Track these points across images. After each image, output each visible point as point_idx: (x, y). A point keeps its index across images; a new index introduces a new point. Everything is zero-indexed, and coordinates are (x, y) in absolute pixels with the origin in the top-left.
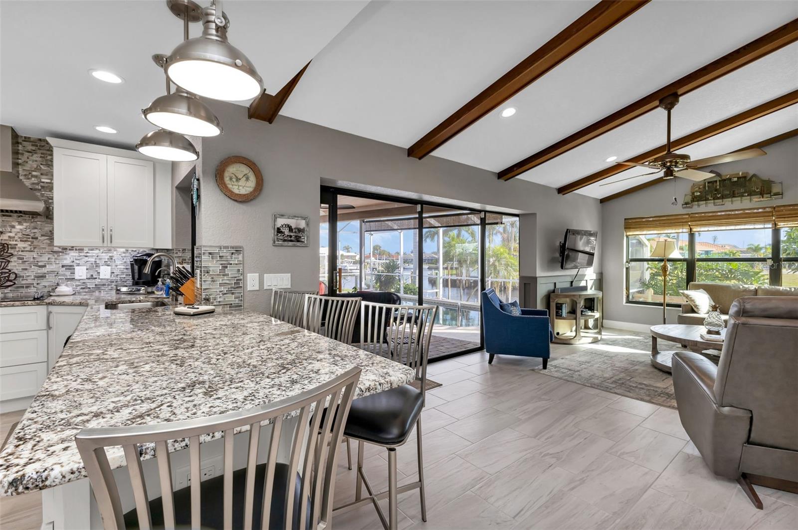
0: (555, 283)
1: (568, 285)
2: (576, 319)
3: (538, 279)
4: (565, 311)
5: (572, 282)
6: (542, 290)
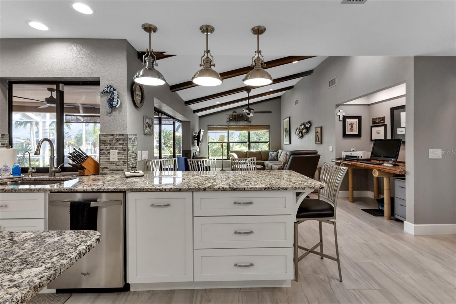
3: (191, 151)
6: (192, 156)
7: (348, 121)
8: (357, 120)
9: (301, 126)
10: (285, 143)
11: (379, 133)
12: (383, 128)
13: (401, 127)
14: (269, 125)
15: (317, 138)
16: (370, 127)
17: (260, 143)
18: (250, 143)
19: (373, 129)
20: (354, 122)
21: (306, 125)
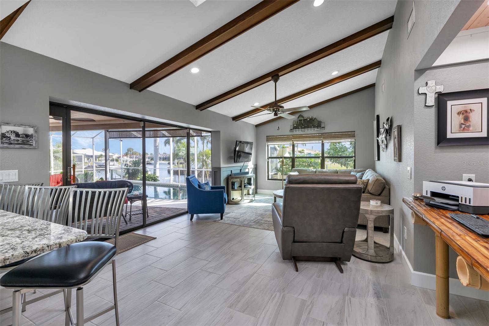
0: (231, 171)
1: (239, 171)
2: (241, 190)
3: (221, 168)
4: (236, 186)
5: (241, 170)
6: (224, 175)
7: (454, 106)
8: (484, 99)
15: (396, 150)
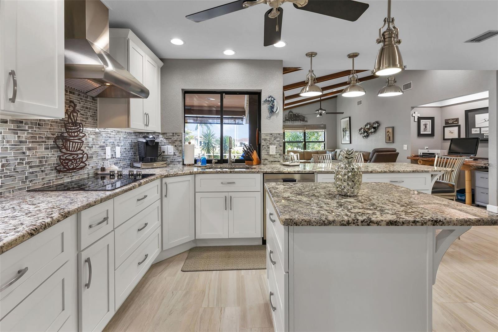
7: (423, 122)
8: (430, 121)
9: (367, 126)
10: (342, 143)
11: (452, 133)
12: (457, 128)
13: (476, 127)
14: (326, 125)
15: (388, 138)
16: (443, 127)
17: (310, 143)
18: (305, 142)
19: (446, 129)
20: (427, 123)
21: (374, 125)
